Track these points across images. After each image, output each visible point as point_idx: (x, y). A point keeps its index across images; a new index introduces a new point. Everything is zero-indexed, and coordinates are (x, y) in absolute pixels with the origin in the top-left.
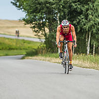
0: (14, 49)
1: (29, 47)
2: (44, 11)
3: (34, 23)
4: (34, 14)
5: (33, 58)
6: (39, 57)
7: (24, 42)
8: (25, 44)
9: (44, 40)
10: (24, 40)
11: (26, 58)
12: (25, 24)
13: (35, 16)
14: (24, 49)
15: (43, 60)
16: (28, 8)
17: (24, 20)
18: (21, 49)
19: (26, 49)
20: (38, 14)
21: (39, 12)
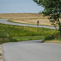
0: (36, 35)
4: (51, 8)
5: (50, 41)
9: (58, 28)
12: (44, 16)
15: (58, 43)
20: (54, 8)
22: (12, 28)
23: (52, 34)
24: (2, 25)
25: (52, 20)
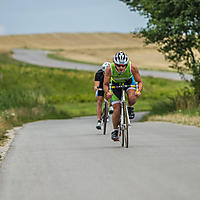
1: (162, 94)
2: (187, 12)
3: (165, 39)
5: (164, 118)
6: (178, 116)
7: (152, 83)
8: (154, 86)
10: (151, 78)
11: (150, 118)
12: (147, 43)
14: (151, 98)
15: (185, 123)
16: (152, 6)
17: (144, 33)
18: (144, 99)
19: (156, 99)
20: (176, 20)
21: (178, 14)
22: (60, 79)
24: (29, 69)
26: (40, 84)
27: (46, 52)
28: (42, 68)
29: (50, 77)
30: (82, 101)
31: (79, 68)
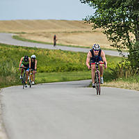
0: (77, 70)
3: (109, 24)
4: (110, 9)
13: (111, 13)
15: (127, 88)
17: (93, 20)
20: (117, 10)
23: (114, 67)
25: (114, 35)
26: (8, 59)
27: (13, 35)
28: (10, 46)
29: (17, 53)
30: (42, 72)
31: (37, 47)
